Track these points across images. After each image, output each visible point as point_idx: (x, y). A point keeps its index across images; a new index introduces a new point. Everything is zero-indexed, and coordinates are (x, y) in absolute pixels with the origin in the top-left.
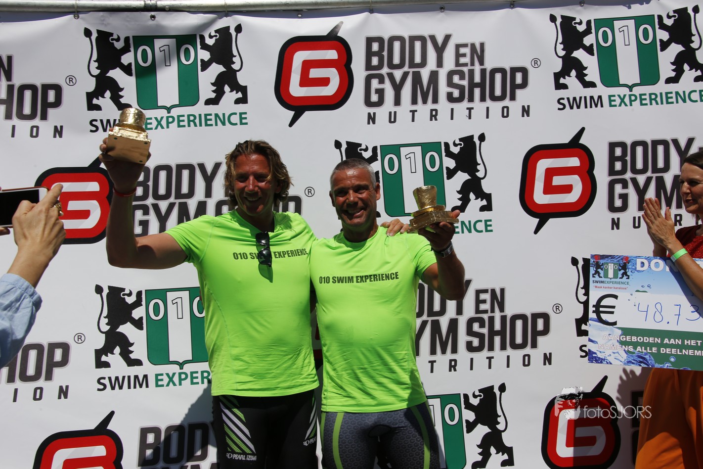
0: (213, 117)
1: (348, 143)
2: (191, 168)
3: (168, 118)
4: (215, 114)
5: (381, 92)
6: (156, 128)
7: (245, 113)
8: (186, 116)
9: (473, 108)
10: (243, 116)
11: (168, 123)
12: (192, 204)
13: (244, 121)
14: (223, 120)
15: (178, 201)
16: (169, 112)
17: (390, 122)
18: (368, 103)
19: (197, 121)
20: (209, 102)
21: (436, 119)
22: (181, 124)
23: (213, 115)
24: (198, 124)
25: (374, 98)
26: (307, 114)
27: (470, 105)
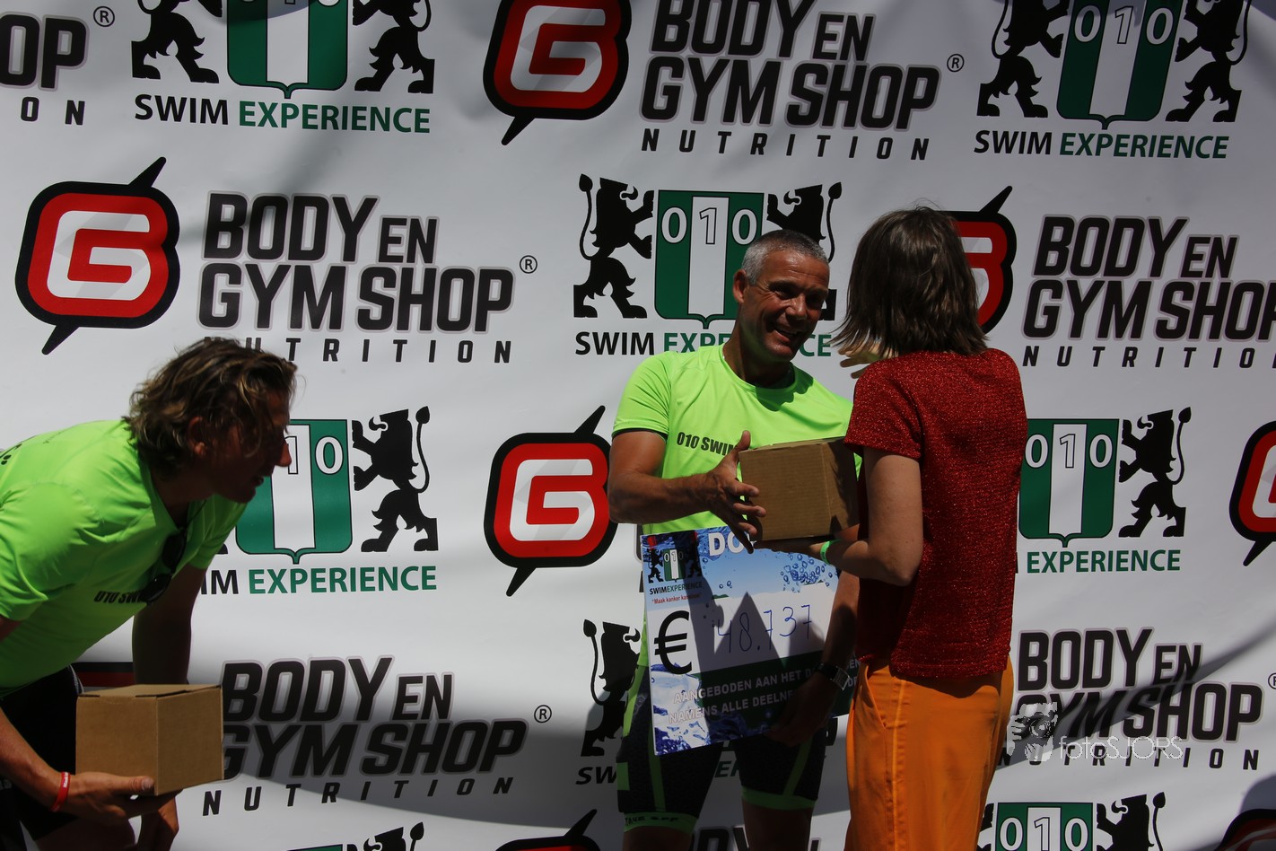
0: (367, 114)
1: (603, 181)
2: (321, 204)
3: (285, 107)
4: (372, 108)
5: (673, 93)
6: (262, 124)
7: (427, 111)
8: (320, 108)
9: (829, 137)
10: (423, 116)
11: (285, 117)
12: (320, 270)
13: (423, 125)
14: (385, 120)
15: (294, 263)
16: (288, 96)
17: (682, 149)
18: (648, 111)
19: (339, 119)
20: (363, 85)
21: (761, 152)
22: (311, 122)
23: (369, 110)
24: (340, 125)
25: (661, 102)
26: (536, 122)
27: (825, 131)
